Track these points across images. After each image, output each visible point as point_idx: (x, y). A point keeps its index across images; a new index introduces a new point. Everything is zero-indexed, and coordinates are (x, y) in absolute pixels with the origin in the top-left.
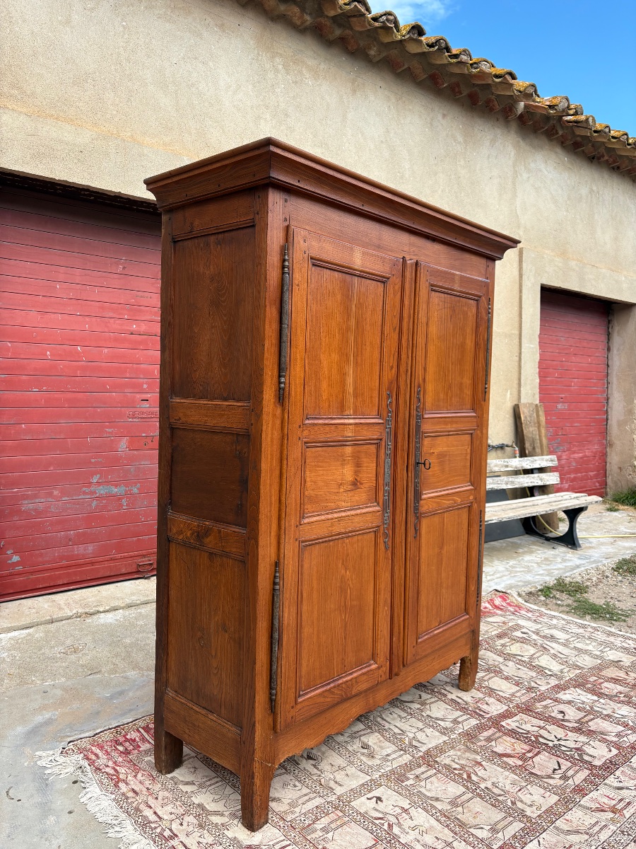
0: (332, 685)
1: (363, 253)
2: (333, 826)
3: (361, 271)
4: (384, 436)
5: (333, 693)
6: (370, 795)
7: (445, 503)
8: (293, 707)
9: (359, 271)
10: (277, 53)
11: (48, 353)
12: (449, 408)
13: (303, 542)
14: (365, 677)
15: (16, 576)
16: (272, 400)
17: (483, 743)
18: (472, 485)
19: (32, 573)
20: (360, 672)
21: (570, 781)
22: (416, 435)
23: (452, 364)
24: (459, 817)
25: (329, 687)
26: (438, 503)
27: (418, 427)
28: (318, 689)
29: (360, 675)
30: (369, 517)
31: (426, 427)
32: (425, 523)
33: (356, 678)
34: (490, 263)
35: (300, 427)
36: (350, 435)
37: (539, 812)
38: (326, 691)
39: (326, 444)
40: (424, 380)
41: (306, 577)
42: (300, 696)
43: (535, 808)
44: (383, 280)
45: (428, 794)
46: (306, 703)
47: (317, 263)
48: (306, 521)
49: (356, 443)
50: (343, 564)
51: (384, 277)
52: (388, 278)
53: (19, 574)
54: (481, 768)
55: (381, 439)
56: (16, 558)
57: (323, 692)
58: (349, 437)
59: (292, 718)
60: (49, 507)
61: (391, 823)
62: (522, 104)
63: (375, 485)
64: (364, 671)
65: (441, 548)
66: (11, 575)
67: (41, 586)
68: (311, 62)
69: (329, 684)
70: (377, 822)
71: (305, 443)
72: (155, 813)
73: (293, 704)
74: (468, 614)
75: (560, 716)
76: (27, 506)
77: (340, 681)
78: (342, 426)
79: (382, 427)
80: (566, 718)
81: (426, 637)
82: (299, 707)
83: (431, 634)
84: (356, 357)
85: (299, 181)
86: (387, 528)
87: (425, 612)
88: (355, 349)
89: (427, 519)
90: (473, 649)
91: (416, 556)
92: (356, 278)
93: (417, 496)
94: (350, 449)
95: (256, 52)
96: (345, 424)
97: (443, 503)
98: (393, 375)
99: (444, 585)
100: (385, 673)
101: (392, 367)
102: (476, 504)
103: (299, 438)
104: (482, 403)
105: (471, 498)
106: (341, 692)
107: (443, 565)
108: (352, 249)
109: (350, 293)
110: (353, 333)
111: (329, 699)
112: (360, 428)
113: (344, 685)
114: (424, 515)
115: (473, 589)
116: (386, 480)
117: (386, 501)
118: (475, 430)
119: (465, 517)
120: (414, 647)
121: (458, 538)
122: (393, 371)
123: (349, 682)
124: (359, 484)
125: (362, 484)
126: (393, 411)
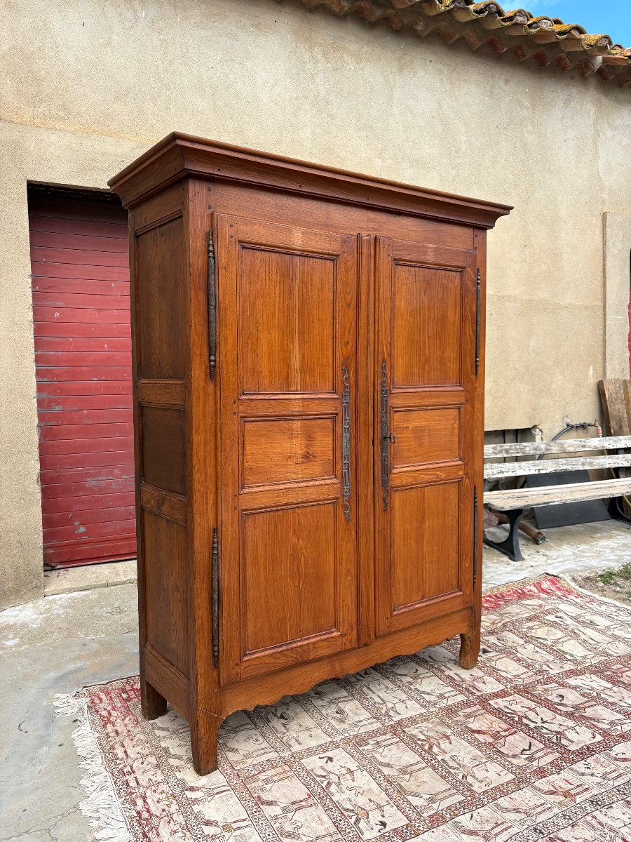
0: (284, 648)
1: (303, 233)
2: (275, 778)
3: (302, 251)
4: (340, 410)
5: (286, 656)
6: (321, 756)
7: (424, 478)
8: (237, 665)
9: (299, 250)
10: (316, 43)
11: (106, 346)
12: (426, 382)
13: (243, 510)
14: (326, 643)
15: (83, 545)
16: (203, 376)
17: (462, 718)
18: (461, 460)
19: (97, 542)
20: (319, 638)
21: (535, 763)
22: (382, 409)
23: (429, 338)
24: (402, 784)
25: (280, 649)
26: (414, 477)
27: (385, 402)
28: (267, 650)
29: (320, 641)
30: (324, 490)
31: (395, 402)
32: (397, 499)
33: (314, 643)
34: (479, 233)
35: (234, 402)
36: (297, 409)
37: (486, 788)
38: (277, 653)
39: (267, 418)
40: (390, 355)
41: (249, 545)
42: (245, 655)
43: (484, 784)
44: (332, 258)
45: (381, 760)
46: (254, 662)
47: (246, 246)
48: (246, 491)
49: (303, 417)
50: (294, 532)
51: (332, 255)
52: (338, 256)
53: (86, 543)
54: (447, 741)
55: (337, 414)
56: (82, 529)
57: (273, 653)
58: (297, 412)
59: (237, 674)
60: (111, 484)
61: (331, 781)
62: (600, 59)
63: (331, 458)
64: (323, 637)
65: (422, 522)
66: (79, 543)
67: (105, 555)
68: (352, 47)
69: (282, 646)
70: (318, 779)
71: (242, 417)
72: (125, 752)
73: (238, 661)
74: (460, 590)
75: (557, 700)
76: (90, 482)
77: (295, 645)
78: (286, 402)
79: (338, 402)
80: (564, 702)
81: (404, 610)
82: (244, 665)
83: (411, 608)
84: (301, 334)
85: (219, 170)
86: (348, 501)
87: (402, 585)
88: (301, 327)
89: (401, 493)
90: (472, 626)
91: (387, 529)
92: (298, 257)
93: (387, 470)
94: (299, 423)
95: (294, 45)
96: (290, 400)
97: (422, 477)
98: (349, 351)
99: (427, 560)
100: (350, 642)
101: (348, 343)
102: (467, 480)
103: (235, 413)
104: (471, 376)
105: (461, 473)
106: (295, 656)
107: (425, 539)
108: (290, 230)
109: (291, 272)
110: (297, 312)
111: (281, 661)
112: (309, 403)
113: (298, 649)
114: (398, 489)
115: (467, 566)
116: (344, 454)
117: (345, 474)
118: (462, 404)
119: (453, 492)
120: (388, 618)
121: (445, 513)
122: (349, 347)
123: (305, 647)
124: (311, 457)
125: (316, 457)
126: (350, 386)
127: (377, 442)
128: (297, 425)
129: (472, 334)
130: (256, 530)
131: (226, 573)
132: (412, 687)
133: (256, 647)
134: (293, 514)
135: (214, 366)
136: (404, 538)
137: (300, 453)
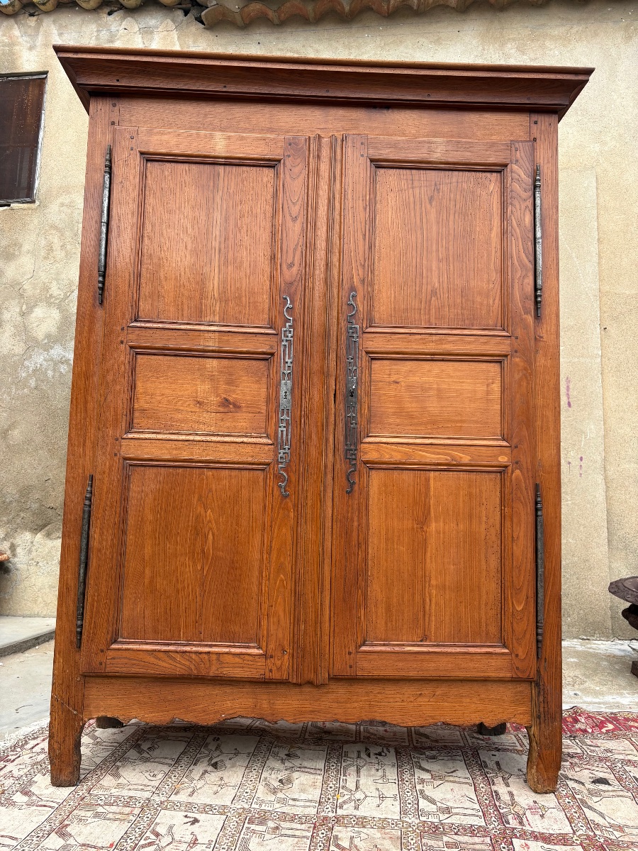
0: (171, 648)
1: (229, 138)
2: (110, 816)
4: (277, 350)
5: (174, 659)
7: (426, 457)
8: (102, 651)
9: (223, 158)
10: (509, 39)
12: (432, 321)
13: (126, 459)
14: (237, 660)
17: (438, 844)
18: (504, 439)
20: (226, 650)
23: (439, 261)
25: (165, 648)
26: (406, 453)
28: (147, 644)
29: (227, 653)
30: (248, 449)
31: (369, 344)
32: (376, 480)
33: (218, 654)
34: (544, 120)
35: (123, 329)
36: (211, 344)
38: (159, 651)
40: (365, 282)
41: (133, 502)
42: (115, 642)
44: (271, 163)
46: (125, 654)
48: (130, 436)
49: (220, 354)
50: (200, 499)
51: (271, 160)
52: (279, 161)
55: (272, 354)
57: (155, 651)
58: (209, 346)
59: (100, 663)
63: (264, 411)
64: (233, 650)
65: (423, 520)
69: (171, 644)
71: (131, 347)
73: (104, 647)
74: (505, 646)
77: (188, 649)
78: (196, 334)
79: (274, 339)
81: (383, 648)
82: (111, 654)
83: (397, 649)
84: (224, 253)
85: (118, 81)
86: (285, 469)
87: (381, 610)
88: (222, 246)
89: (382, 473)
90: (539, 717)
91: (352, 520)
92: (222, 167)
93: (353, 438)
94: (215, 362)
96: (200, 331)
97: (422, 456)
98: (294, 275)
99: (433, 582)
100: (279, 669)
101: (293, 265)
102: (518, 472)
103: (122, 342)
104: (524, 316)
105: (503, 459)
106: (187, 663)
107: (429, 549)
108: (212, 137)
111: (166, 667)
112: (230, 338)
113: (194, 656)
114: (372, 466)
115: (519, 608)
116: (281, 408)
117: (282, 434)
118: (506, 356)
119: (489, 488)
120: (350, 653)
121: (471, 516)
122: (295, 269)
123: (206, 656)
124: (231, 406)
125: (239, 407)
126: (294, 320)
127: (339, 397)
128: (212, 364)
129: (523, 256)
130: (145, 487)
131: (98, 531)
132: (419, 787)
133: (135, 635)
134: (200, 475)
135: (102, 289)
136: (387, 539)
137: (214, 399)
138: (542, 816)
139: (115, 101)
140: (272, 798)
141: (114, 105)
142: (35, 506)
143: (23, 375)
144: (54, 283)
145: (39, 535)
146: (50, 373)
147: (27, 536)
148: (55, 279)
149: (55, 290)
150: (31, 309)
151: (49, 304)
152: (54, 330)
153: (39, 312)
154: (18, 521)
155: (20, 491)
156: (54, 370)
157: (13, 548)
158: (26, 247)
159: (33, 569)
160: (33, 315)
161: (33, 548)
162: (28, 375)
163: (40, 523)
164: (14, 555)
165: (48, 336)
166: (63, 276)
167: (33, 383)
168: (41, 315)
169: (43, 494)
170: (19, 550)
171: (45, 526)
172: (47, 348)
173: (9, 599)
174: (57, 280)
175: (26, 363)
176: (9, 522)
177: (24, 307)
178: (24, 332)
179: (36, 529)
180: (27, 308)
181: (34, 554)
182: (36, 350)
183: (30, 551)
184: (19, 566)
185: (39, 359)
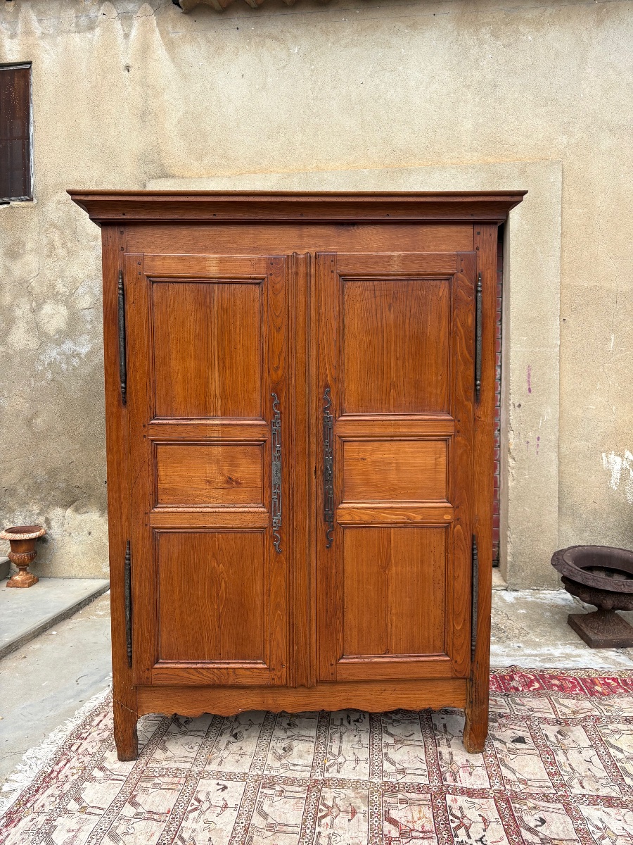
0: (199, 666)
1: (222, 261)
4: (268, 437)
5: (199, 673)
7: (388, 518)
8: (148, 669)
9: (217, 278)
12: (392, 408)
13: (154, 528)
14: (248, 673)
18: (448, 502)
20: (240, 666)
22: (325, 438)
23: (397, 359)
24: (255, 838)
25: (194, 666)
26: (371, 515)
27: (328, 430)
28: (181, 663)
29: (241, 668)
30: (249, 517)
31: (341, 430)
32: (349, 538)
33: (234, 669)
34: (483, 229)
35: (144, 426)
36: (215, 435)
38: (191, 668)
40: (337, 380)
42: (157, 662)
44: (257, 282)
45: (265, 808)
46: (165, 671)
49: (223, 442)
50: (214, 555)
51: (255, 279)
52: (263, 279)
54: (349, 817)
55: (265, 441)
57: (187, 668)
58: (214, 437)
59: (147, 678)
61: (200, 807)
63: (260, 486)
64: (245, 666)
65: (386, 566)
69: (198, 663)
71: (152, 441)
73: (149, 666)
74: (447, 655)
77: (211, 666)
78: (203, 427)
79: (267, 429)
81: (356, 660)
82: (154, 672)
83: (366, 660)
84: (222, 360)
85: (124, 214)
86: (278, 532)
87: (355, 633)
88: (220, 354)
89: (354, 531)
90: (472, 702)
91: (331, 568)
92: (216, 285)
93: (330, 504)
94: (220, 449)
95: (456, 33)
96: (206, 425)
97: (384, 517)
98: (280, 376)
99: (394, 611)
100: (280, 678)
101: (278, 368)
102: (459, 527)
103: (144, 436)
104: (466, 403)
105: (447, 517)
106: (212, 676)
107: (390, 587)
109: (208, 301)
110: (216, 339)
111: (195, 679)
112: (230, 429)
113: (216, 671)
114: (346, 526)
115: (458, 628)
116: (273, 483)
117: (275, 504)
118: (450, 436)
119: (437, 541)
120: (332, 665)
121: (422, 562)
122: (280, 372)
123: (224, 670)
124: (234, 483)
125: (240, 484)
126: (281, 413)
127: (319, 473)
128: (217, 451)
129: (466, 352)
130: (170, 550)
132: (384, 751)
133: (170, 657)
134: (212, 538)
135: (125, 393)
136: (358, 581)
137: (221, 479)
138: (470, 774)
139: (122, 229)
140: (277, 764)
141: (122, 233)
142: (63, 485)
143: (40, 368)
144: (59, 280)
145: (69, 511)
146: (64, 366)
147: (59, 511)
148: (60, 277)
149: (60, 288)
150: (40, 307)
151: (57, 301)
152: (63, 326)
153: (48, 308)
154: (50, 498)
155: (49, 473)
156: (67, 363)
157: (48, 521)
158: (29, 246)
159: (67, 538)
160: (43, 312)
161: (65, 522)
162: (45, 369)
163: (68, 499)
164: (50, 528)
165: (59, 332)
166: (67, 274)
167: (49, 376)
168: (50, 312)
169: (69, 475)
170: (53, 523)
171: (73, 502)
172: (59, 343)
173: (49, 564)
174: (62, 277)
175: (42, 357)
176: (42, 499)
177: (34, 304)
178: (36, 328)
179: (66, 506)
180: (37, 305)
181: (66, 526)
182: (49, 345)
183: (63, 524)
184: (54, 536)
185: (53, 353)
